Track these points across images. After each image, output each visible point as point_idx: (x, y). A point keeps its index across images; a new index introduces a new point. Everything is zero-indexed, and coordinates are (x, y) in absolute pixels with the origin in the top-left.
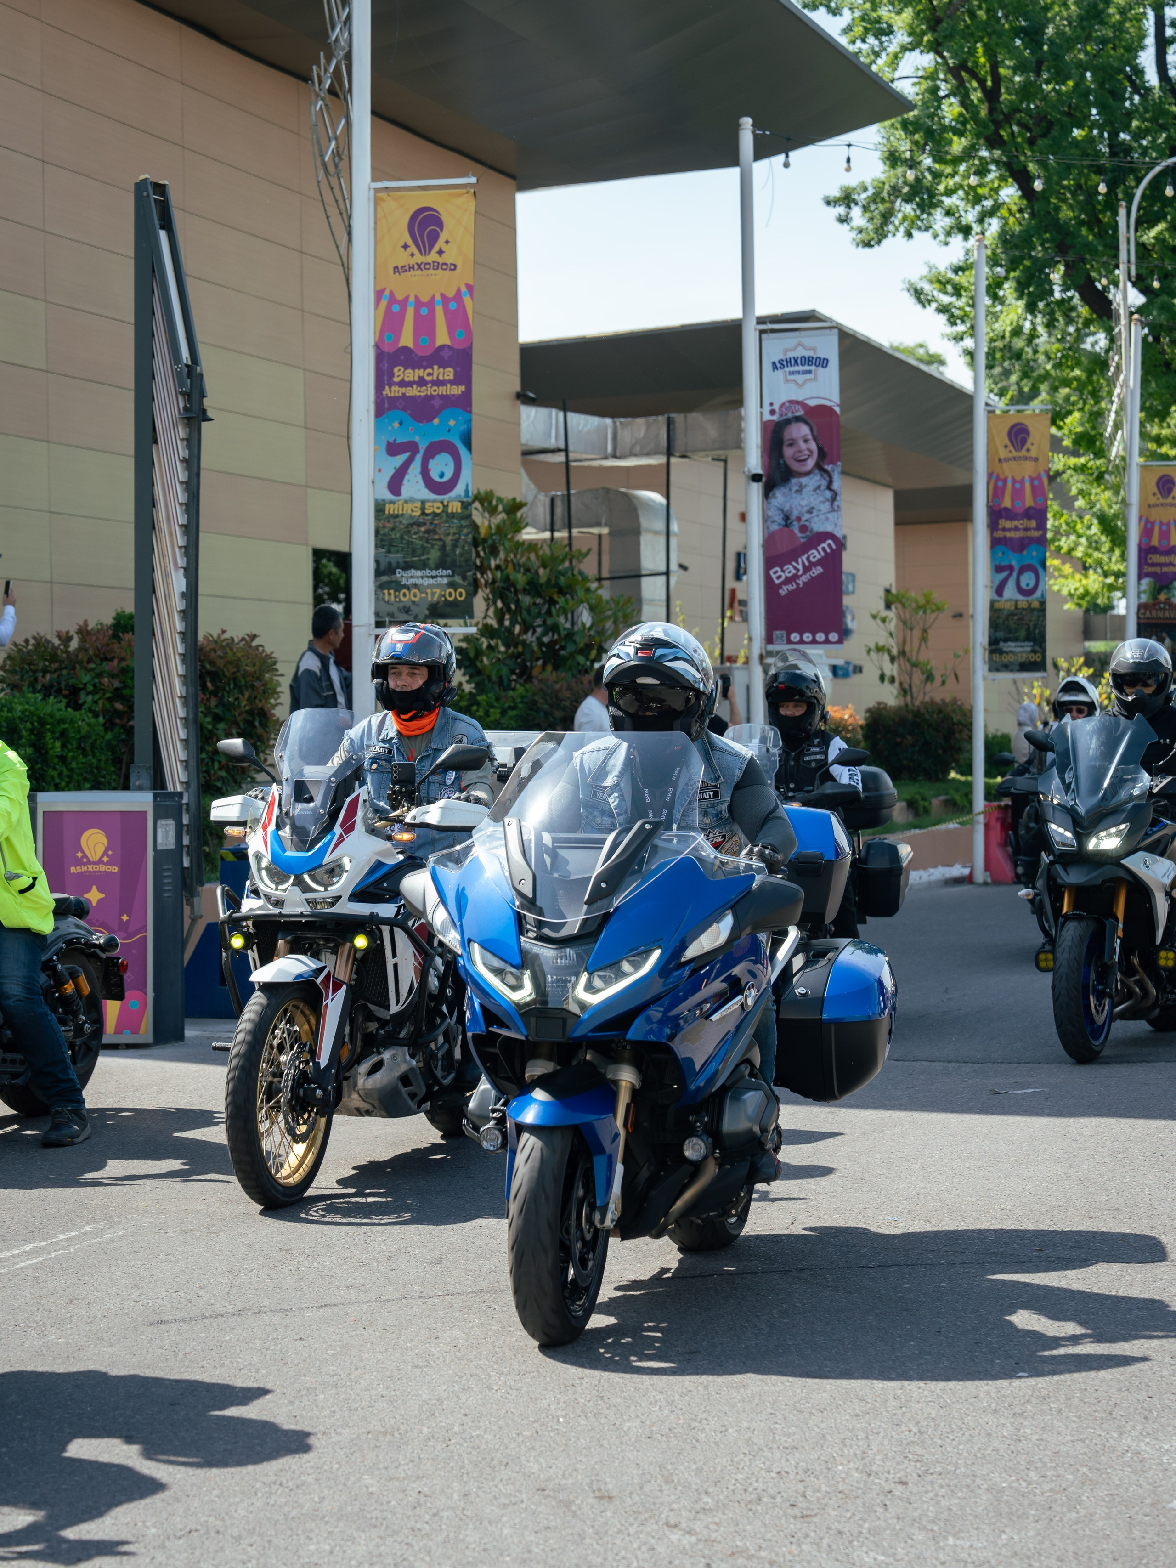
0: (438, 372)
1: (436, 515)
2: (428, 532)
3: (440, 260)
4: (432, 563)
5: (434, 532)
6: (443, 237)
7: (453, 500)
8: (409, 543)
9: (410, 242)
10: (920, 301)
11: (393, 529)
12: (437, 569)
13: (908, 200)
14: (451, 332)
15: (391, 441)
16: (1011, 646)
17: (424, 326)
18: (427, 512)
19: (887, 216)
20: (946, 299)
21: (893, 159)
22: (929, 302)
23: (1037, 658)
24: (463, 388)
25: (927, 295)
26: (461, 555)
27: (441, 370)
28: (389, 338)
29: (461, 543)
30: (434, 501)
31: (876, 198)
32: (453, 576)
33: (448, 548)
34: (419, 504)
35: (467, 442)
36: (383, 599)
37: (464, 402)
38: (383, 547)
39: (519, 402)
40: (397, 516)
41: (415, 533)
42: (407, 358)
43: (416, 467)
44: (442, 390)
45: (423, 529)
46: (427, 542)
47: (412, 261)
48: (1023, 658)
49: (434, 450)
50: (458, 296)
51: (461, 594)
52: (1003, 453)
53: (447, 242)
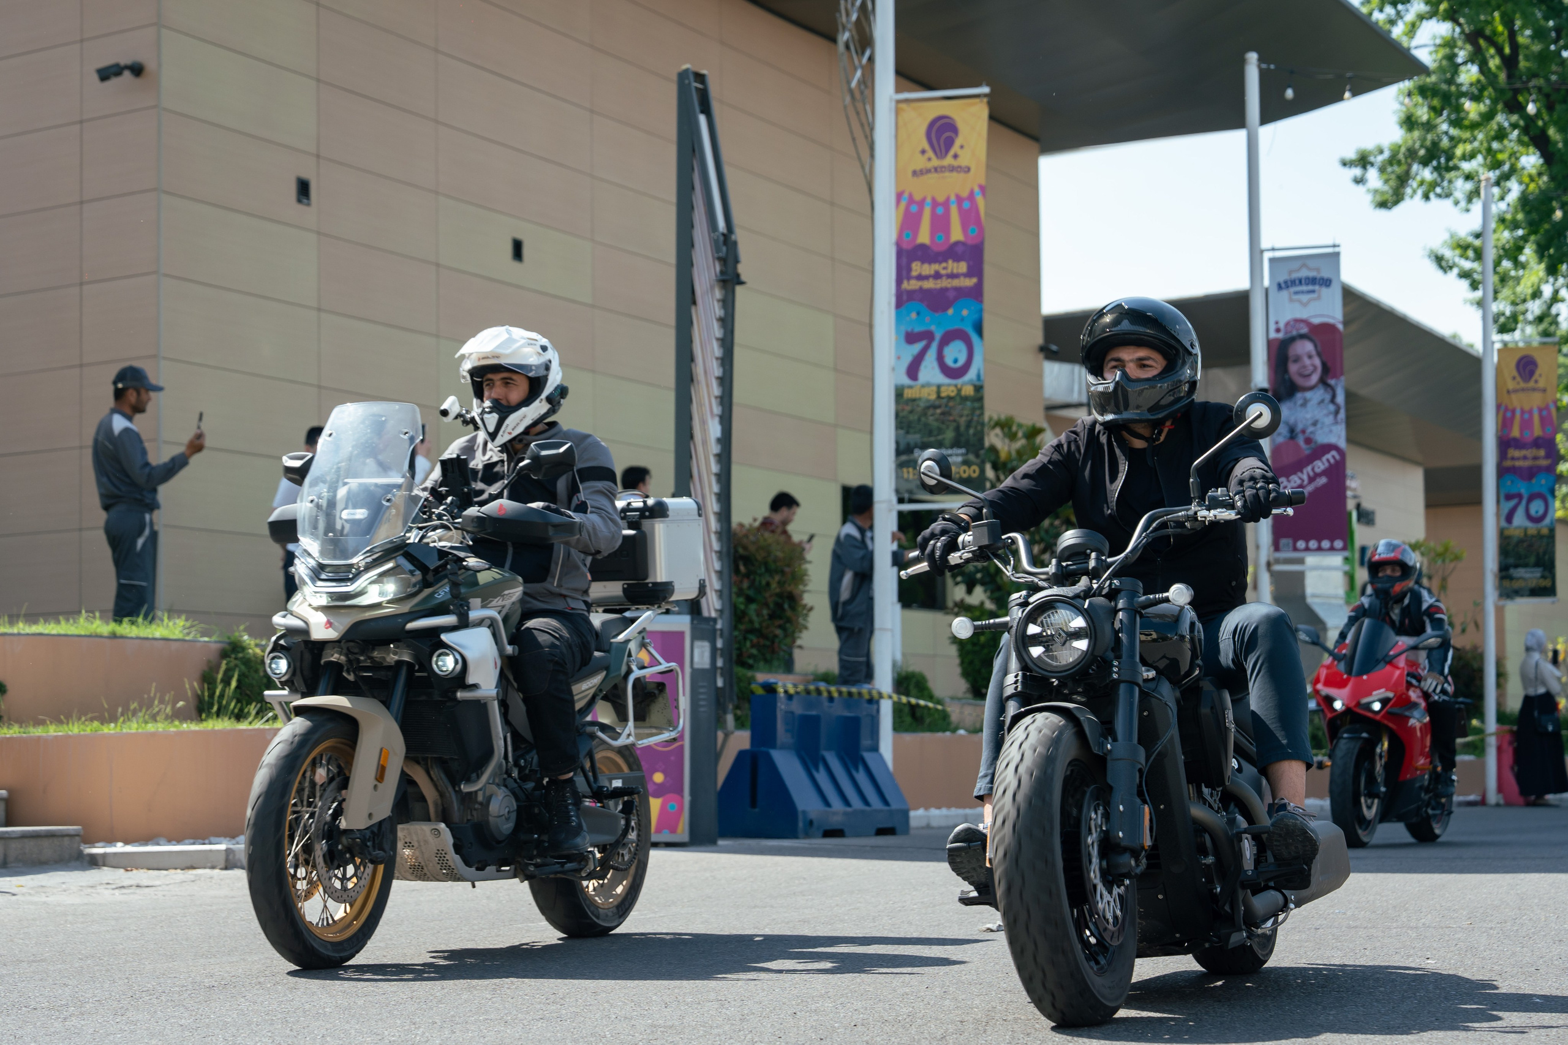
0: (952, 266)
1: (950, 398)
2: (943, 414)
3: (955, 163)
4: (947, 442)
5: (949, 414)
6: (958, 142)
7: (966, 385)
8: (926, 425)
9: (927, 147)
10: (1441, 267)
11: (911, 412)
12: (952, 447)
13: (1425, 163)
14: (965, 228)
15: (909, 330)
16: (1520, 572)
17: (940, 224)
18: (943, 395)
19: (1403, 180)
20: (1467, 265)
21: (1409, 122)
22: (1451, 268)
23: (1547, 583)
24: (974, 280)
25: (1448, 261)
26: (974, 435)
27: (955, 264)
28: (908, 236)
29: (974, 424)
30: (949, 385)
31: (1393, 160)
32: (967, 454)
33: (962, 428)
34: (934, 389)
35: (979, 329)
36: (903, 477)
37: (976, 293)
38: (902, 428)
39: (1041, 356)
40: (914, 400)
41: (932, 415)
42: (924, 254)
43: (932, 354)
44: (956, 283)
45: (938, 411)
46: (943, 423)
47: (930, 165)
48: (1533, 584)
49: (949, 337)
50: (971, 197)
51: (974, 472)
52: (1511, 385)
53: (962, 147)
